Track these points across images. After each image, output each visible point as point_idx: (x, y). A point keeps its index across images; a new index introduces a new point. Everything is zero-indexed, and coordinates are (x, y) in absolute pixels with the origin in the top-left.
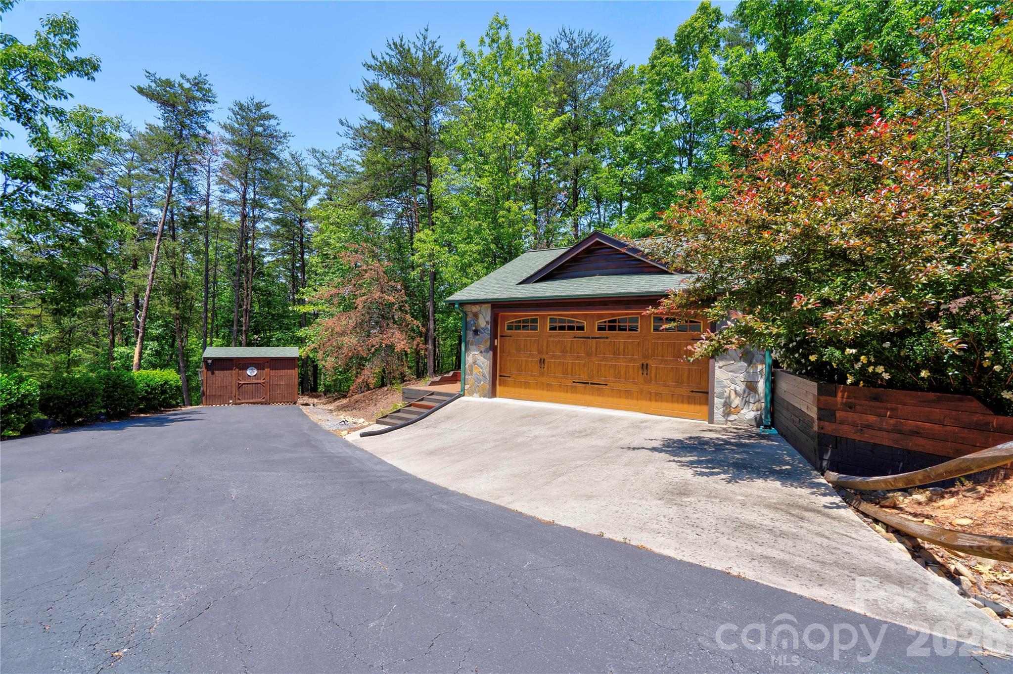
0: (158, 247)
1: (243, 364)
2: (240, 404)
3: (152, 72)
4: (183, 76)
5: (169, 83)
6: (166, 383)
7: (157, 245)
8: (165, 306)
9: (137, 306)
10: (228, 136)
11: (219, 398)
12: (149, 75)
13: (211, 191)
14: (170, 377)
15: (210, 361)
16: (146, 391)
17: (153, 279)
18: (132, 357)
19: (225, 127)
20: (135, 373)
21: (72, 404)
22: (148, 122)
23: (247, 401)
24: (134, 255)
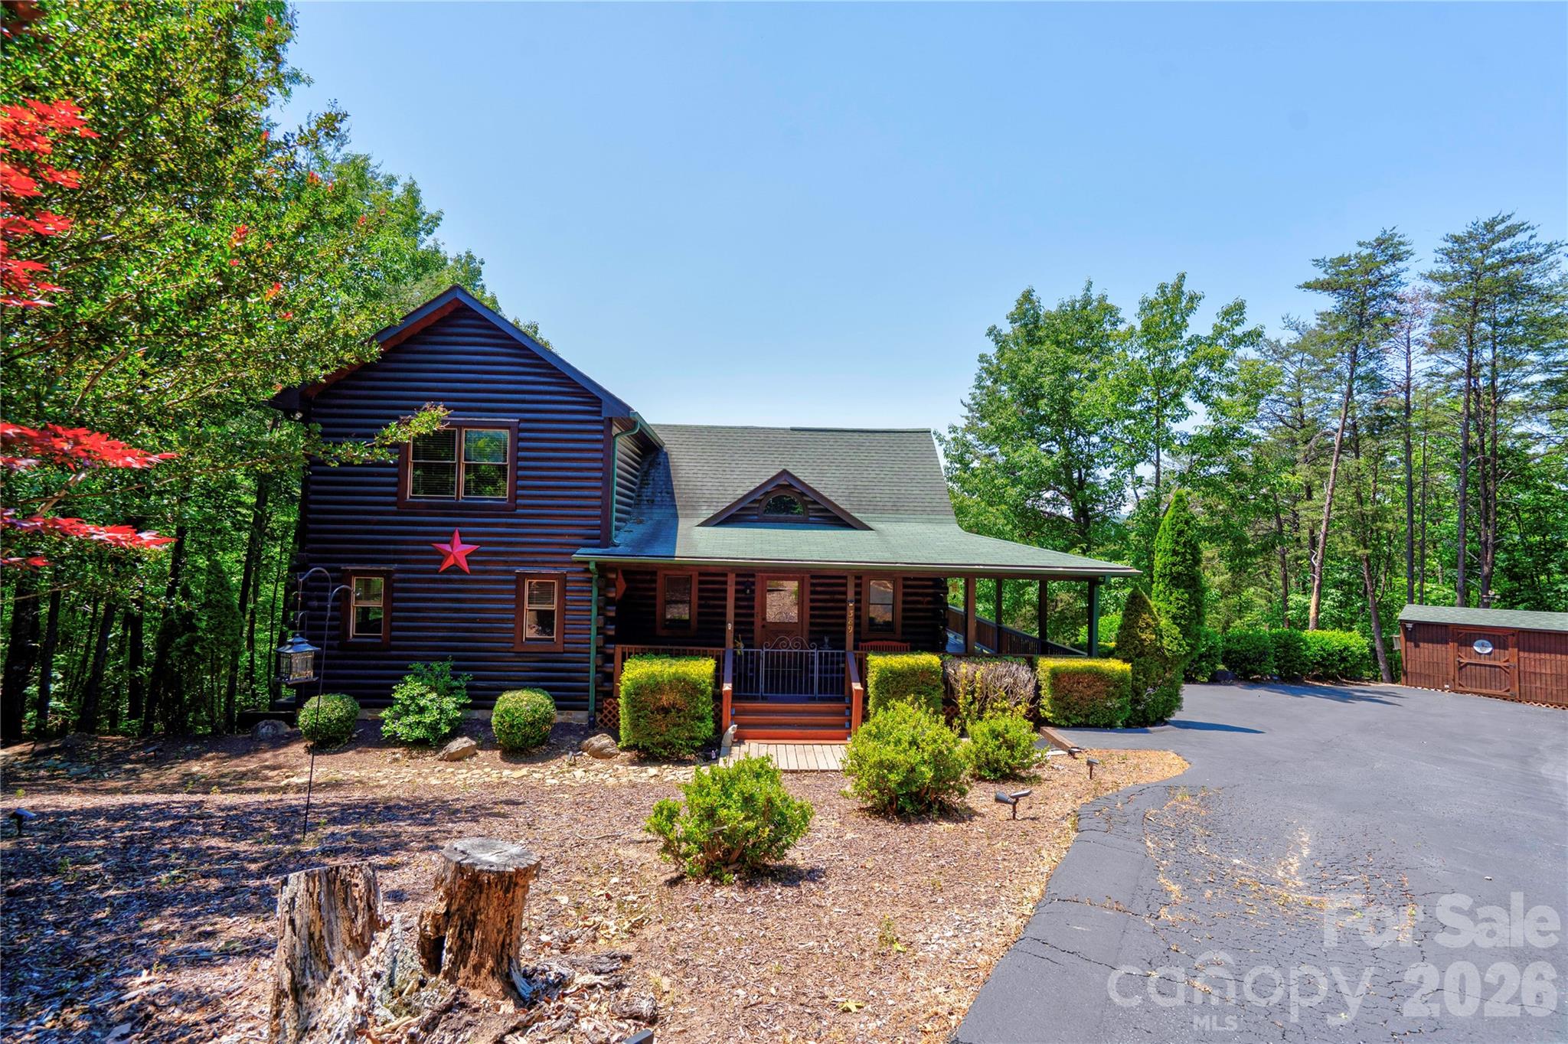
0: (1335, 470)
1: (1464, 635)
2: (1462, 692)
3: (1320, 258)
4: (1360, 244)
5: (1343, 261)
6: (1346, 649)
7: (1333, 468)
8: (1346, 544)
9: (1314, 543)
10: (1437, 289)
11: (1430, 679)
12: (1317, 262)
13: (1412, 374)
14: (1352, 642)
15: (1410, 626)
16: (1322, 656)
17: (1330, 511)
18: (1308, 608)
19: (1432, 277)
20: (1309, 634)
21: (1247, 659)
22: (1319, 310)
23: (1474, 690)
24: (1306, 483)
